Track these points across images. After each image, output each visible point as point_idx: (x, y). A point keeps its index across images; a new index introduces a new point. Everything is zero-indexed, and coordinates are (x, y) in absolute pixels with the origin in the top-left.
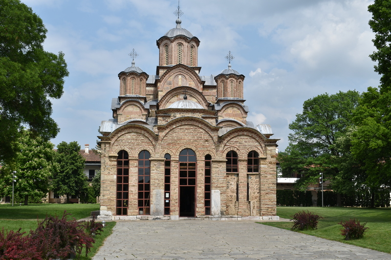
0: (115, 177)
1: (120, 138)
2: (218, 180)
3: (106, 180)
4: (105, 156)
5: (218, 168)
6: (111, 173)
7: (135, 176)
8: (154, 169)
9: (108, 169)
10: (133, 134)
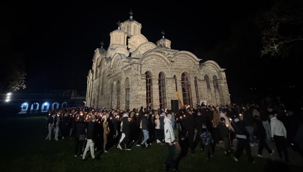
0: (145, 93)
1: (146, 62)
2: (204, 93)
3: (139, 95)
4: (138, 75)
5: (203, 85)
6: (143, 89)
7: (157, 91)
8: (170, 86)
9: (140, 86)
10: (154, 59)
